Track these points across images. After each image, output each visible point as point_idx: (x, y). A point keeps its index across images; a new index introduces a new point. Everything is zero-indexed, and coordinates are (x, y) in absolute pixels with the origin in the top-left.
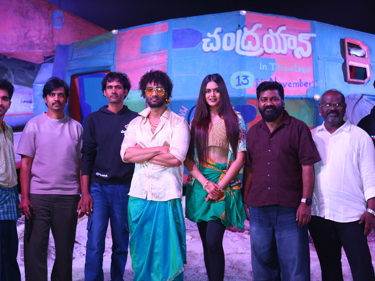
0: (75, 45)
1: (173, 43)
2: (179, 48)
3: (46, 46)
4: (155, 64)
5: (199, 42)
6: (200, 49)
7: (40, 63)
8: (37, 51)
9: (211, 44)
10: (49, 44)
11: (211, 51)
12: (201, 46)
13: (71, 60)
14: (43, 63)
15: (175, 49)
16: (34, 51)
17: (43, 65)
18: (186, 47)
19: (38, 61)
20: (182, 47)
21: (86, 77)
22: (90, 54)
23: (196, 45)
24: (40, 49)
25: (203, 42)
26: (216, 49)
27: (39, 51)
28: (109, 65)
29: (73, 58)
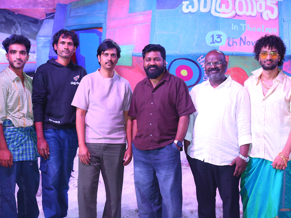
0: (72, 4)
1: (157, 5)
2: (162, 9)
3: (48, 5)
4: (141, 23)
5: (179, 4)
6: (180, 11)
7: (43, 19)
8: (40, 8)
9: (190, 7)
10: (50, 3)
11: (190, 12)
12: (181, 8)
13: (69, 18)
14: (45, 19)
15: (158, 10)
16: (37, 8)
17: (45, 21)
18: (168, 9)
19: (41, 18)
20: (165, 9)
21: (81, 33)
22: (85, 13)
23: (177, 7)
24: (42, 7)
25: (183, 5)
26: (193, 11)
27: (42, 8)
28: (102, 22)
29: (71, 15)
